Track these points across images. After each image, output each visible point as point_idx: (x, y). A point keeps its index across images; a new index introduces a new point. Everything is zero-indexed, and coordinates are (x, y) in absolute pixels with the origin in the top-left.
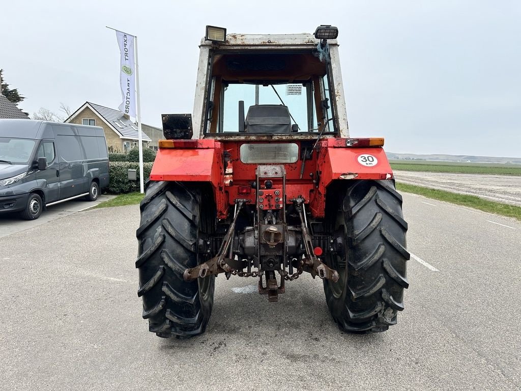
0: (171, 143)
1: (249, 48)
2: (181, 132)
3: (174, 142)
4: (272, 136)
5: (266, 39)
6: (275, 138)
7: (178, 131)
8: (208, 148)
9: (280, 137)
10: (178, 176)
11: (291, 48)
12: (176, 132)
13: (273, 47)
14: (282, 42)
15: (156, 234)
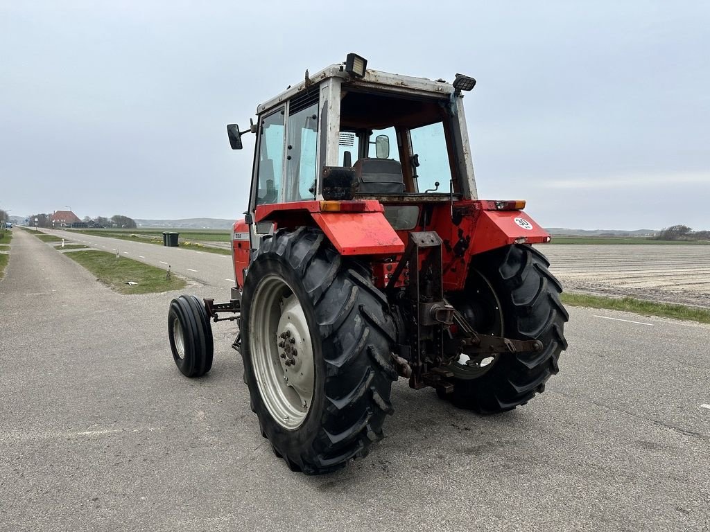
0: (337, 204)
1: (383, 88)
2: (342, 191)
3: (341, 204)
4: (403, 197)
5: (399, 80)
6: (406, 199)
7: (340, 189)
8: (375, 212)
9: (411, 198)
10: (369, 248)
11: (423, 94)
12: (336, 191)
13: (406, 91)
14: (414, 86)
15: (356, 326)
